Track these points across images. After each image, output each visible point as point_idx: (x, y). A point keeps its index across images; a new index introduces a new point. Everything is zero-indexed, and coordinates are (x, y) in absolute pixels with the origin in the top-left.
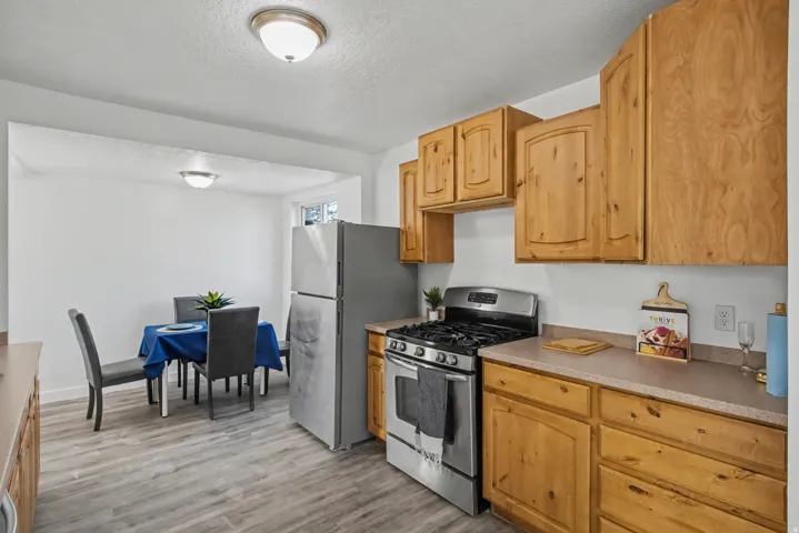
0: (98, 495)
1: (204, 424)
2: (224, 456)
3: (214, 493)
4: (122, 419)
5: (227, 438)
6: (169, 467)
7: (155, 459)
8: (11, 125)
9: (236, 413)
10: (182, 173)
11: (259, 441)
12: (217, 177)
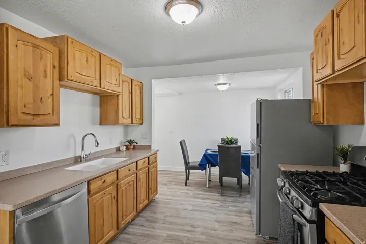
0: (167, 208)
1: (216, 196)
2: (210, 213)
3: (192, 226)
4: (196, 184)
5: (219, 205)
6: (190, 208)
7: (191, 203)
8: (153, 80)
9: (233, 195)
10: (215, 85)
11: (228, 213)
12: (230, 84)
